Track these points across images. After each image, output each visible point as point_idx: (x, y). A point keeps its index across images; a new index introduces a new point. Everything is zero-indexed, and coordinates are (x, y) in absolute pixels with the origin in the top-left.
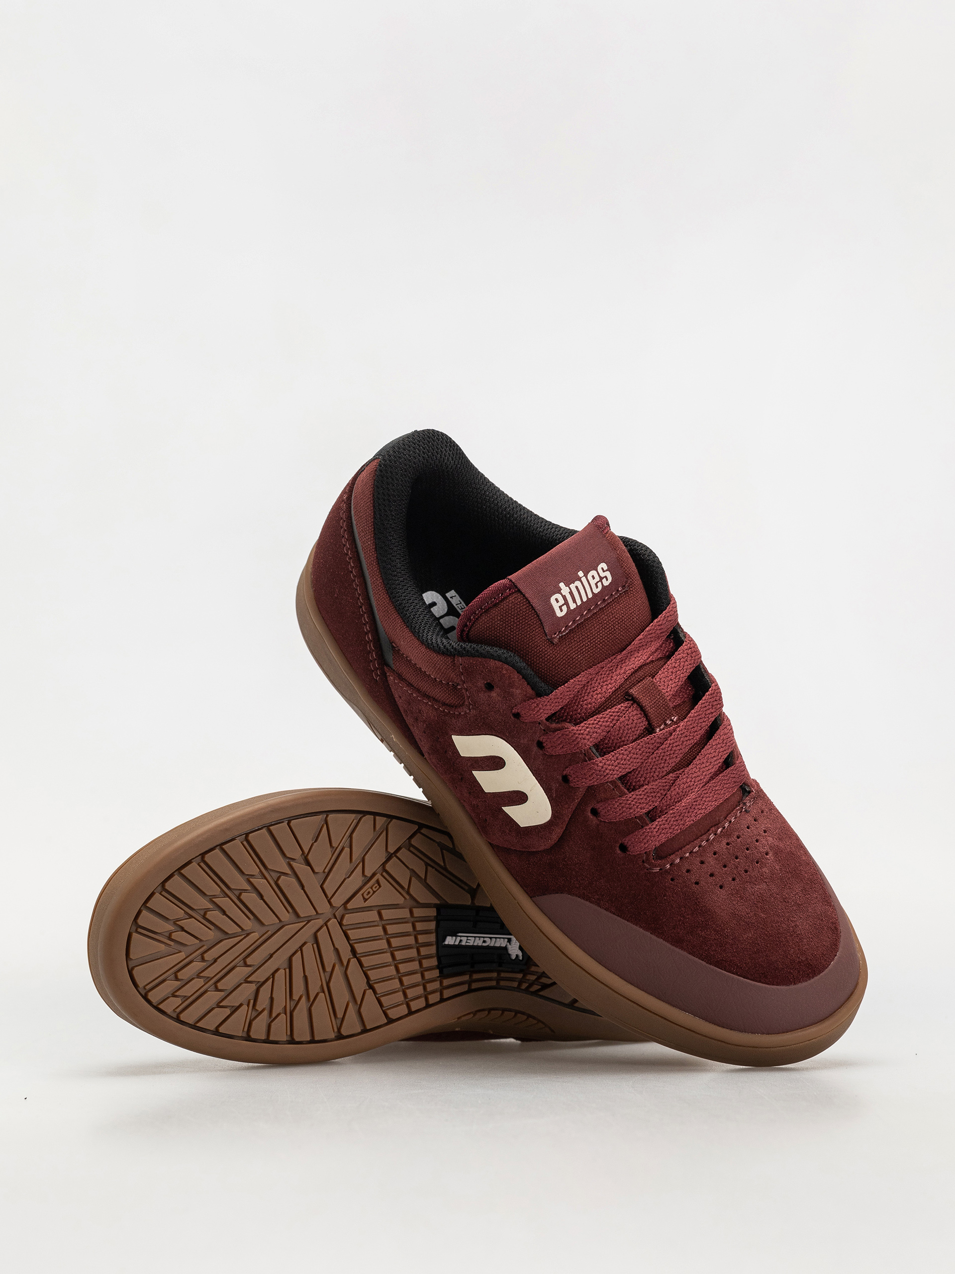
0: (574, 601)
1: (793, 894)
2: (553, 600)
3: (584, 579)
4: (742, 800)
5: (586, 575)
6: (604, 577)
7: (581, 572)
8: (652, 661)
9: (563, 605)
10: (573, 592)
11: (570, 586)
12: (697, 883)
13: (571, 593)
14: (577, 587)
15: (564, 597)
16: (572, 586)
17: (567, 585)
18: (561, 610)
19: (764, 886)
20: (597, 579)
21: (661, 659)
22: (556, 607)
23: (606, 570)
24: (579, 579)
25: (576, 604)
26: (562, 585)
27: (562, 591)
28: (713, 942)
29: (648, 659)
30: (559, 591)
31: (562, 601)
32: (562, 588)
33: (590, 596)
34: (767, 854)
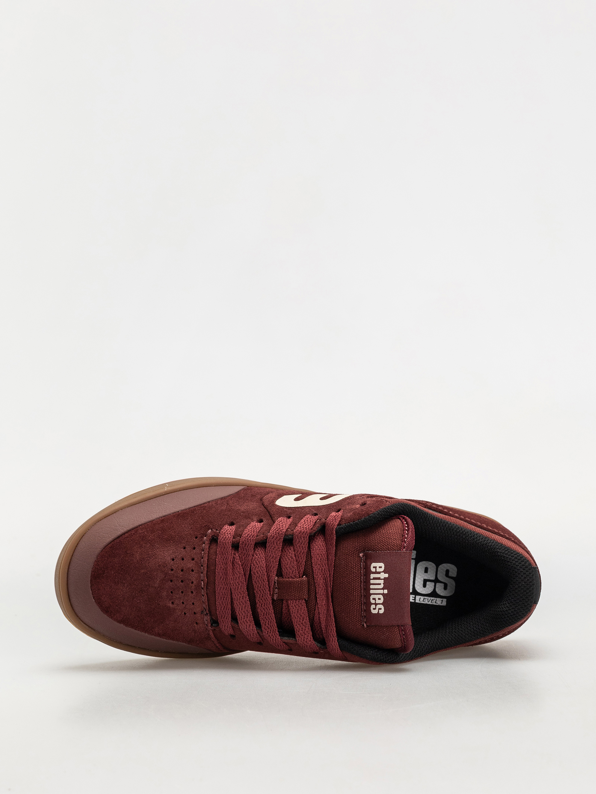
0: (374, 579)
1: (141, 599)
2: (382, 565)
3: (381, 592)
4: (211, 615)
5: (383, 594)
6: (376, 608)
7: (387, 592)
8: (315, 610)
9: (376, 570)
10: (379, 580)
11: (383, 580)
12: (185, 548)
13: (379, 579)
14: (380, 584)
15: (379, 573)
16: (382, 582)
17: (385, 579)
18: (374, 567)
19: (156, 585)
20: (378, 601)
21: (313, 617)
22: (378, 565)
23: (378, 611)
24: (383, 589)
25: (372, 579)
26: (387, 575)
27: (383, 573)
28: (148, 534)
29: (318, 608)
30: (385, 572)
31: (378, 570)
32: (385, 574)
33: (372, 591)
34: (173, 603)
